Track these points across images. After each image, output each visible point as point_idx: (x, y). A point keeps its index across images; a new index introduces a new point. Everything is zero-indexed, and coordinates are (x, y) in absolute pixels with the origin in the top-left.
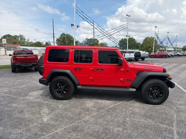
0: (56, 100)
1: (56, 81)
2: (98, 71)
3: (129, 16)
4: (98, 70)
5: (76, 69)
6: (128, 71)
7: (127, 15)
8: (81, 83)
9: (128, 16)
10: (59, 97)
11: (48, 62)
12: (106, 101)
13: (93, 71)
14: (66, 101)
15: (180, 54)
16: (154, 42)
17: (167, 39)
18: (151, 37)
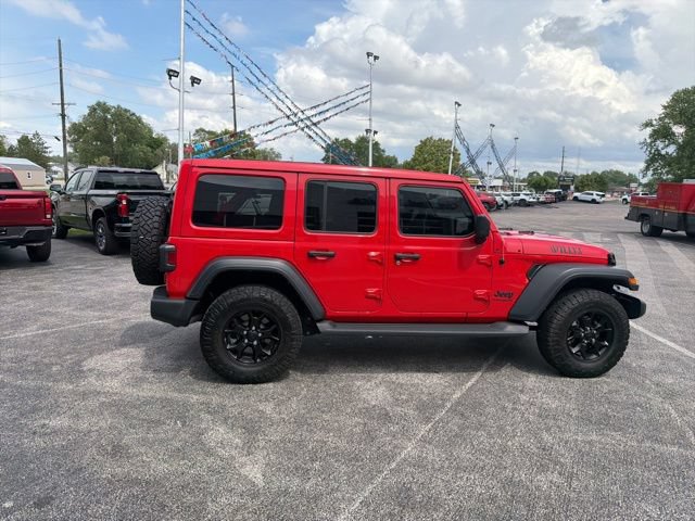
0: (229, 387)
1: (232, 305)
2: (398, 262)
3: (376, 58)
4: (397, 258)
5: (311, 257)
6: (501, 262)
7: (369, 54)
8: (331, 313)
9: (371, 58)
10: (242, 373)
11: (194, 227)
12: (420, 375)
13: (381, 264)
14: (271, 385)
15: (527, 198)
16: (452, 157)
17: (489, 146)
18: (440, 140)
